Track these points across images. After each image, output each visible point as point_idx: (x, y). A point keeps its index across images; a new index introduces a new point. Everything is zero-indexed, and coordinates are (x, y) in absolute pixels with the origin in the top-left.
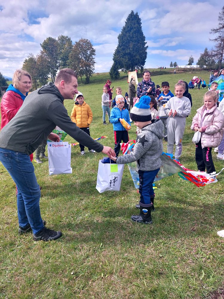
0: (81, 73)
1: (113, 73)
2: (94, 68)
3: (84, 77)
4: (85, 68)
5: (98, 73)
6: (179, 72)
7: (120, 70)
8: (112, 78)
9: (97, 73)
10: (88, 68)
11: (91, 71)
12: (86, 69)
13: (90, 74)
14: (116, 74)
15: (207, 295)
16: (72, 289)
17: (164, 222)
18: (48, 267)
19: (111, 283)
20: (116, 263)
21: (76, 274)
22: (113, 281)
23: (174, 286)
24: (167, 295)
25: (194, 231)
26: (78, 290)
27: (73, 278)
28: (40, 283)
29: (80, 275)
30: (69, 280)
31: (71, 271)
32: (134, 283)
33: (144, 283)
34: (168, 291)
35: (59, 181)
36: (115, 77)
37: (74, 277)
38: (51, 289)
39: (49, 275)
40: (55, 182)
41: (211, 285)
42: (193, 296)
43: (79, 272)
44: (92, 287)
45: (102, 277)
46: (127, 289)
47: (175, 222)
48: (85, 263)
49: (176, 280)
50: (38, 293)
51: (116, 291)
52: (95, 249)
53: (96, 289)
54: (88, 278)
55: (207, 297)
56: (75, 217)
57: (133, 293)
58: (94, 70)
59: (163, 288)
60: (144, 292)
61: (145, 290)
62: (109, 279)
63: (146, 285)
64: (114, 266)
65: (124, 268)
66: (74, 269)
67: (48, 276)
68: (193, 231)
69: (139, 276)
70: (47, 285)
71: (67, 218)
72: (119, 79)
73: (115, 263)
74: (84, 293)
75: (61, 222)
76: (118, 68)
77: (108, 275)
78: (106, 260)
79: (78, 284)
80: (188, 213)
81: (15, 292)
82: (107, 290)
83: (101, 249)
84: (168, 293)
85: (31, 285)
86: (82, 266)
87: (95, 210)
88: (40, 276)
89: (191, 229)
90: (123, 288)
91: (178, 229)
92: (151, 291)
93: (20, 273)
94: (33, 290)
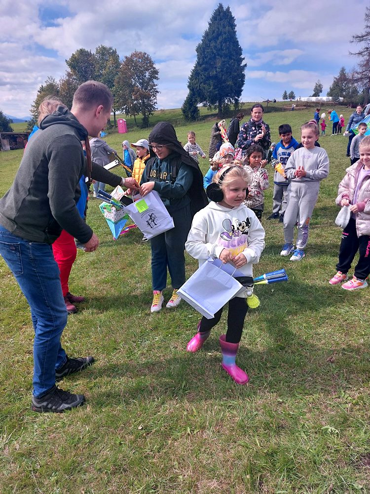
0: (135, 110)
1: (188, 109)
2: (155, 101)
3: (140, 116)
4: (140, 101)
5: (163, 110)
6: (298, 108)
7: (200, 105)
8: (186, 117)
9: (161, 110)
10: (146, 101)
11: (151, 106)
12: (144, 102)
13: (150, 111)
14: (193, 112)
15: (357, 460)
16: (141, 451)
17: (282, 348)
18: (101, 419)
19: (203, 443)
20: (209, 412)
21: (146, 428)
22: (206, 439)
23: (303, 446)
24: (292, 459)
25: (332, 362)
26: (152, 453)
27: (142, 435)
28: (89, 442)
29: (153, 431)
30: (137, 437)
31: (139, 424)
32: (239, 442)
33: (255, 442)
34: (295, 454)
35: (109, 286)
36: (192, 116)
37: (143, 433)
38: (108, 451)
39: (102, 430)
40: (102, 287)
41: (363, 445)
42: (334, 461)
43: (151, 426)
44: (172, 448)
45: (188, 434)
46: (229, 451)
47: (300, 349)
48: (159, 412)
49: (306, 438)
50: (88, 458)
51: (211, 455)
52: (174, 390)
53: (180, 451)
54: (166, 436)
55: (357, 462)
56: (139, 342)
57: (240, 458)
58: (156, 104)
59: (287, 450)
60: (257, 455)
61: (257, 452)
62: (199, 437)
63: (259, 444)
64: (206, 416)
65: (222, 420)
66: (143, 422)
67: (103, 432)
68: (330, 363)
69: (248, 431)
70: (100, 446)
71: (126, 343)
72: (198, 120)
73: (207, 412)
74: (161, 457)
75: (116, 349)
76: (196, 102)
77: (198, 431)
78: (193, 408)
79: (151, 444)
80: (321, 335)
81: (51, 457)
82: (196, 453)
83: (184, 390)
84: (295, 457)
85: (75, 446)
86: (155, 416)
87: (171, 330)
88: (89, 432)
89: (328, 360)
90: (224, 450)
91: (307, 360)
92: (267, 454)
93: (57, 428)
94: (79, 452)
